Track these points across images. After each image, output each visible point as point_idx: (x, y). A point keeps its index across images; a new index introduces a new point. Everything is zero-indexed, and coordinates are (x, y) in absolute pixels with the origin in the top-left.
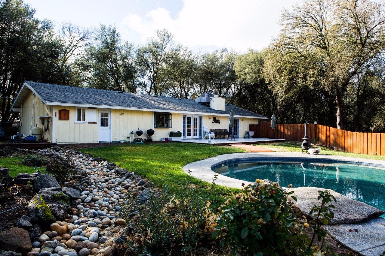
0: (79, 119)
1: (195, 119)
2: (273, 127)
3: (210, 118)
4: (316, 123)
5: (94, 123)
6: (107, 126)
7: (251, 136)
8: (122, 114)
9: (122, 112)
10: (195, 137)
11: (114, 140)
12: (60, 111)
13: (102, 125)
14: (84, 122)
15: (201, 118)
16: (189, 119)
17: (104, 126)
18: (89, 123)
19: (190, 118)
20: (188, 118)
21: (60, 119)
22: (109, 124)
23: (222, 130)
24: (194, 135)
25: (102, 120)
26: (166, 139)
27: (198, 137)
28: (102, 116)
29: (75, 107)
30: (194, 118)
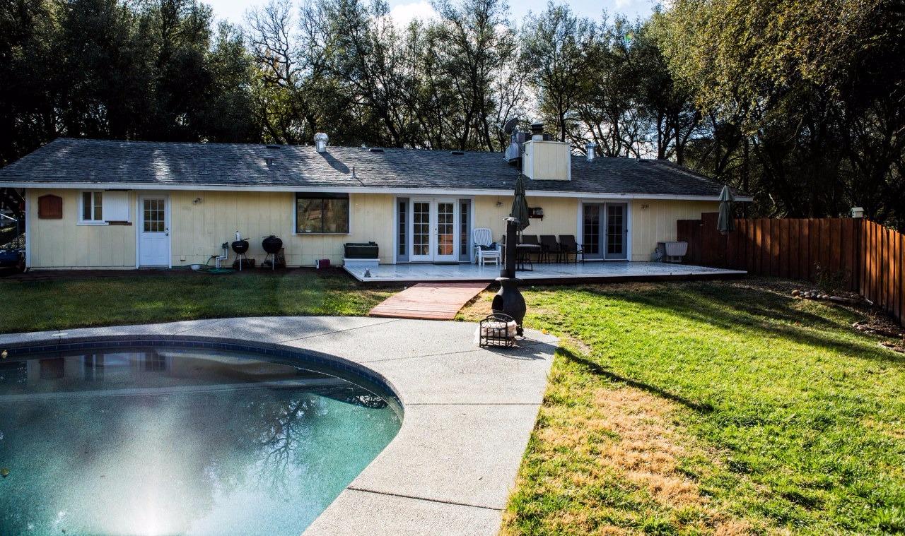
0: (87, 216)
1: (445, 209)
2: (724, 228)
3: (499, 203)
4: (857, 212)
5: (125, 223)
6: (162, 228)
7: (676, 258)
8: (197, 201)
9: (198, 197)
10: (445, 258)
11: (179, 264)
12: (41, 200)
13: (147, 229)
14: (99, 221)
15: (465, 205)
16: (422, 209)
17: (154, 230)
18: (112, 223)
19: (426, 207)
20: (417, 206)
21: (42, 215)
22: (166, 227)
23: (553, 237)
24: (440, 252)
25: (146, 217)
26: (325, 264)
27: (455, 257)
28: (146, 207)
29: (76, 191)
30: (441, 207)
